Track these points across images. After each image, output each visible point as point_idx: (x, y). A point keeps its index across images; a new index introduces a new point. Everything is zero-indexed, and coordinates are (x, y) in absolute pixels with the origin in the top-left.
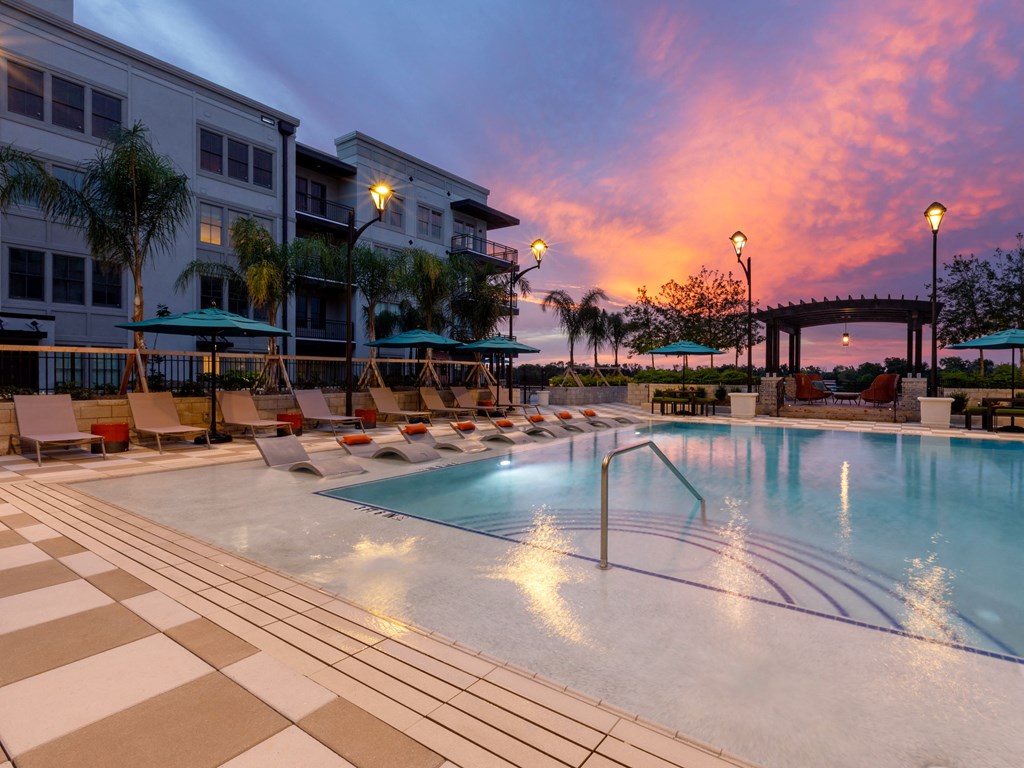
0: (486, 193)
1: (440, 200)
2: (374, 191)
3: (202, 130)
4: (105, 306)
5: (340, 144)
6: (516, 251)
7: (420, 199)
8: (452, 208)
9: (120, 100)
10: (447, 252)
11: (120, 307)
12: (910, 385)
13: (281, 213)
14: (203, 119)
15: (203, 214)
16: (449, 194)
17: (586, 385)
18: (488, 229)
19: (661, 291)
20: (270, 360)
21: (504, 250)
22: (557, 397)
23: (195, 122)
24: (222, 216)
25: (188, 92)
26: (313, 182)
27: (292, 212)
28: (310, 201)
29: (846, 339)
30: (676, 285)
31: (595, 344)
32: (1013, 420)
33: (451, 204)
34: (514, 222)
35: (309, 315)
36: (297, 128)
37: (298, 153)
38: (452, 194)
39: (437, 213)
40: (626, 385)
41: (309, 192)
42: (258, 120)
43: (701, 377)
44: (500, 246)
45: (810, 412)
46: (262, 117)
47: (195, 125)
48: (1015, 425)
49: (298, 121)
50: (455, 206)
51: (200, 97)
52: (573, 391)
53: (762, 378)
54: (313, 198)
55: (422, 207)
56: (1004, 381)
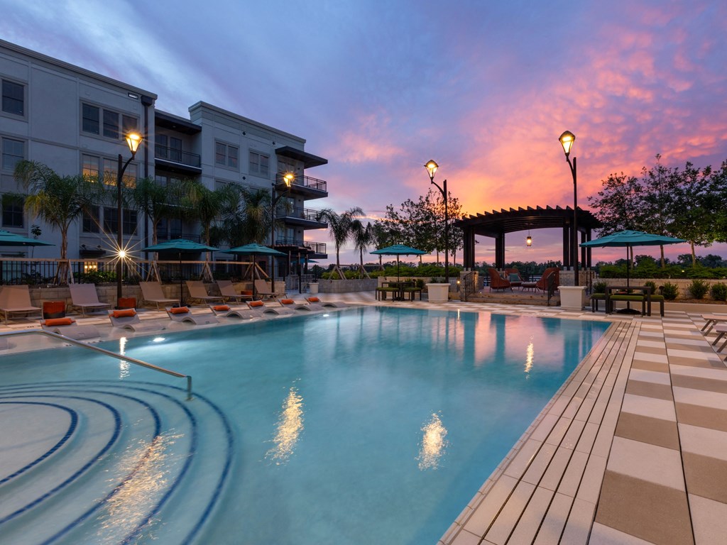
0: (303, 141)
1: (267, 147)
2: (128, 138)
3: (83, 104)
4: (11, 227)
5: (192, 110)
6: (325, 183)
7: (251, 147)
8: (276, 153)
9: (23, 86)
10: (273, 184)
11: (23, 227)
12: (565, 276)
13: (144, 160)
14: (84, 96)
15: (85, 162)
16: (274, 143)
17: (348, 279)
18: (306, 167)
19: (401, 208)
20: (61, 263)
21: (316, 182)
22: (325, 287)
23: (78, 98)
24: (99, 163)
25: (74, 79)
26: (172, 138)
27: (152, 159)
28: (169, 152)
29: (529, 241)
30: (412, 203)
31: (361, 248)
32: (628, 304)
33: (276, 150)
34: (324, 162)
35: (169, 231)
36: (156, 101)
37: (156, 118)
38: (276, 143)
39: (266, 157)
40: (377, 278)
41: (169, 146)
42: (126, 96)
43: (427, 271)
44: (312, 179)
45: (492, 298)
46: (129, 94)
47: (78, 101)
48: (630, 308)
49: (156, 96)
50: (279, 152)
51: (81, 81)
52: (335, 282)
53: (461, 272)
54: (172, 149)
55: (253, 153)
56: (645, 272)
